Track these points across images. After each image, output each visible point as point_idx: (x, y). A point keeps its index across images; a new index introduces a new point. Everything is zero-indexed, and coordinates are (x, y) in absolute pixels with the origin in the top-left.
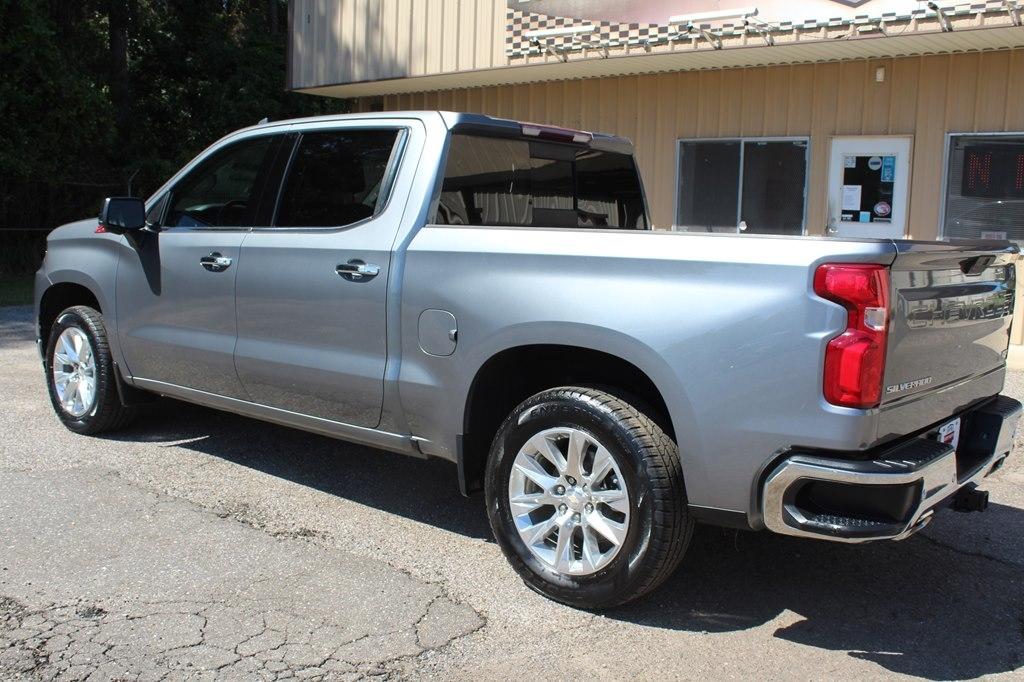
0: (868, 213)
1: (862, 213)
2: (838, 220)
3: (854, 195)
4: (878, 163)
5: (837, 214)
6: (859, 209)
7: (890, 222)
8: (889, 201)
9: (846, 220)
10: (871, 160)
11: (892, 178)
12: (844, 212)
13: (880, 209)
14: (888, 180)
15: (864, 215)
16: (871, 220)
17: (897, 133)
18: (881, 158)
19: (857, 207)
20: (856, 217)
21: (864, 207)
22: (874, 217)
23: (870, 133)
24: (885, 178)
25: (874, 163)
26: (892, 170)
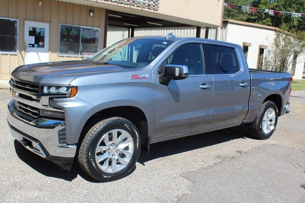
0: (37, 45)
2: (28, 47)
3: (32, 40)
4: (40, 30)
5: (27, 45)
6: (34, 43)
7: (43, 47)
8: (43, 41)
9: (30, 47)
10: (37, 29)
11: (44, 35)
12: (29, 44)
13: (40, 44)
14: (42, 35)
15: (36, 45)
16: (38, 47)
17: (46, 22)
18: (40, 28)
20: (33, 46)
21: (35, 43)
22: (39, 46)
23: (38, 21)
24: (42, 34)
25: (38, 30)
26: (44, 32)
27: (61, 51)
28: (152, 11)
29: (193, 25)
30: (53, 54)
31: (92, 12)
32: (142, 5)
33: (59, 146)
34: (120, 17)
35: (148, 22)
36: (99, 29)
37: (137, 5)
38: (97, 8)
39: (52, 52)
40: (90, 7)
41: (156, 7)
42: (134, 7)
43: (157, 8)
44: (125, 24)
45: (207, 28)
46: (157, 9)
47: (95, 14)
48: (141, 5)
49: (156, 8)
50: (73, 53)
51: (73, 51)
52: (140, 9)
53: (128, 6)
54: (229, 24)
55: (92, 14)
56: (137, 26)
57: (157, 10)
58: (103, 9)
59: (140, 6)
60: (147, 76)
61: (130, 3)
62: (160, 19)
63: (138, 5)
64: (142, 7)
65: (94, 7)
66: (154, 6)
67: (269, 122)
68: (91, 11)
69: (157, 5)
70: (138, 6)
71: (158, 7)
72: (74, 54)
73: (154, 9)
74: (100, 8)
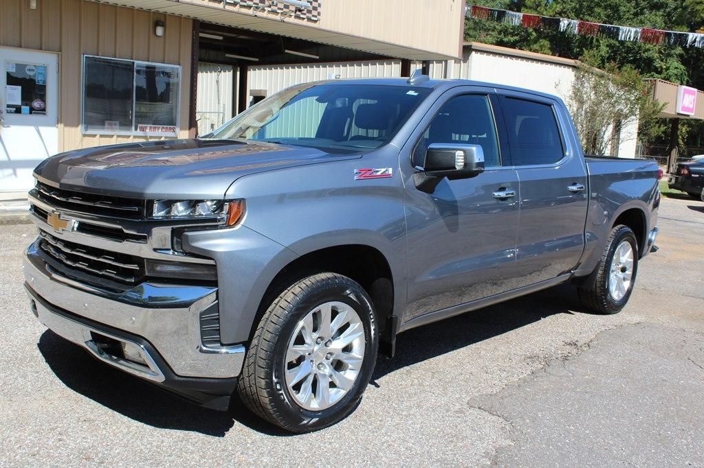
0: (28, 108)
1: (22, 107)
2: (5, 112)
3: (15, 94)
4: (33, 70)
5: (4, 108)
7: (44, 114)
8: (43, 98)
9: (11, 112)
10: (27, 68)
11: (45, 81)
12: (9, 106)
13: (36, 104)
14: (41, 83)
15: (25, 109)
16: (31, 113)
17: (48, 50)
18: (35, 66)
19: (19, 102)
20: (18, 110)
21: (22, 105)
22: (32, 111)
23: (28, 47)
24: (40, 81)
25: (30, 70)
26: (45, 75)
27: (89, 122)
28: (305, 23)
29: (394, 56)
30: (67, 129)
31: (161, 26)
32: (282, 9)
33: (201, 351)
34: (221, 38)
35: (286, 51)
36: (178, 66)
37: (270, 9)
38: (173, 15)
39: (66, 125)
40: (157, 13)
41: (315, 13)
42: (265, 14)
43: (316, 16)
44: (227, 55)
45: (424, 62)
46: (315, 19)
47: (167, 32)
48: (279, 9)
49: (313, 16)
50: (118, 127)
51: (118, 123)
52: (278, 17)
53: (250, 12)
54: (473, 53)
55: (160, 31)
56: (257, 60)
57: (316, 21)
58: (187, 18)
59: (278, 11)
60: (390, 171)
61: (254, 3)
62: (319, 42)
63: (274, 8)
64: (281, 13)
65: (165, 14)
66: (309, 12)
67: (620, 272)
68: (157, 23)
69: (315, 9)
70: (274, 12)
71: (319, 14)
72: (120, 129)
73: (309, 19)
74: (180, 17)
